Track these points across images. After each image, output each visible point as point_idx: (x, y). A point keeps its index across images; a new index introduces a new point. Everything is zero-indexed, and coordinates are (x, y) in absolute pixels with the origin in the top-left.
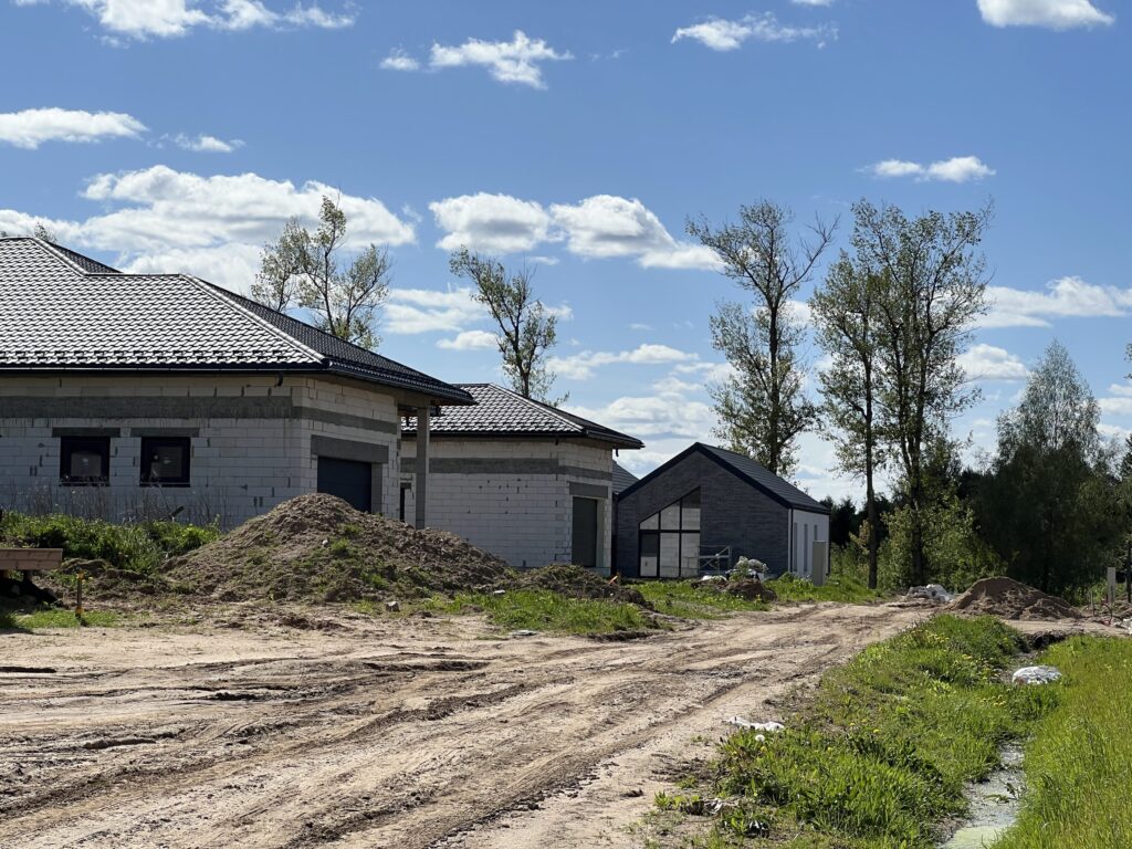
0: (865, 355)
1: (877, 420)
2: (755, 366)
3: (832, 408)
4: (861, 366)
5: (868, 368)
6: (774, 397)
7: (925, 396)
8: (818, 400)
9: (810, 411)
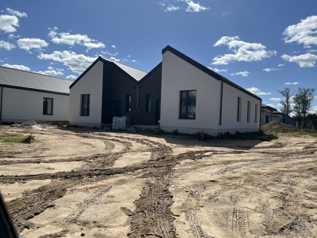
0: (299, 104)
1: (300, 111)
2: (285, 105)
3: (295, 110)
4: (298, 105)
5: (299, 106)
6: (287, 109)
7: (306, 109)
8: (293, 109)
9: (292, 110)
